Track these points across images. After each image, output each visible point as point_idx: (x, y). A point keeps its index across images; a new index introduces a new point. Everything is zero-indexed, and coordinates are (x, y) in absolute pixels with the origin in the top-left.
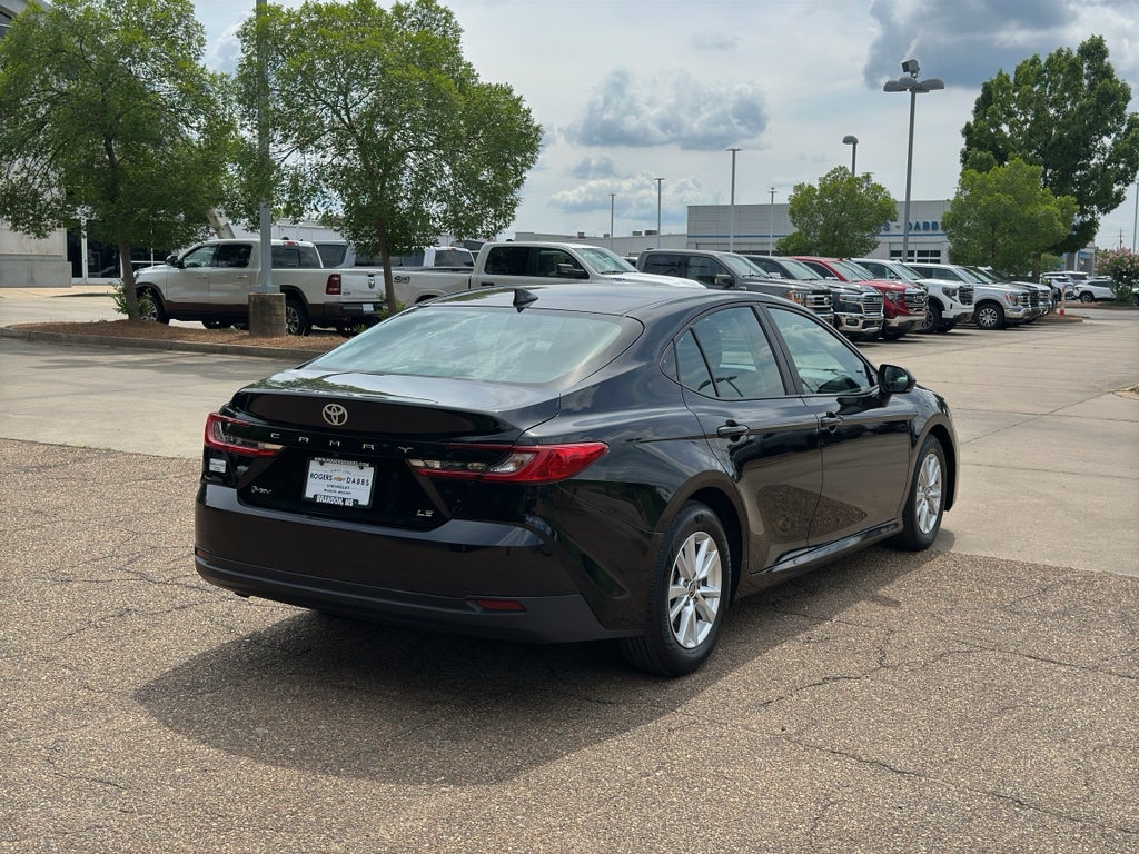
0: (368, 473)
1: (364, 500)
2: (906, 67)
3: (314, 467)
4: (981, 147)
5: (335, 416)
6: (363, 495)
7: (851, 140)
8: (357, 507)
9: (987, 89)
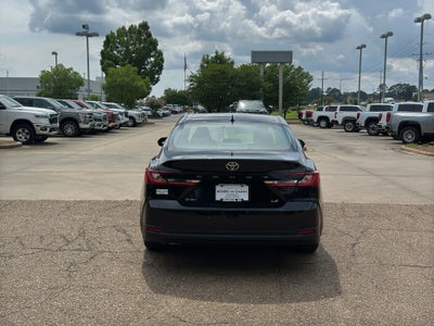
0: (246, 188)
1: (246, 198)
2: (84, 27)
3: (218, 188)
4: (109, 59)
5: (232, 167)
6: (246, 197)
7: (54, 53)
8: (243, 201)
9: (107, 37)
